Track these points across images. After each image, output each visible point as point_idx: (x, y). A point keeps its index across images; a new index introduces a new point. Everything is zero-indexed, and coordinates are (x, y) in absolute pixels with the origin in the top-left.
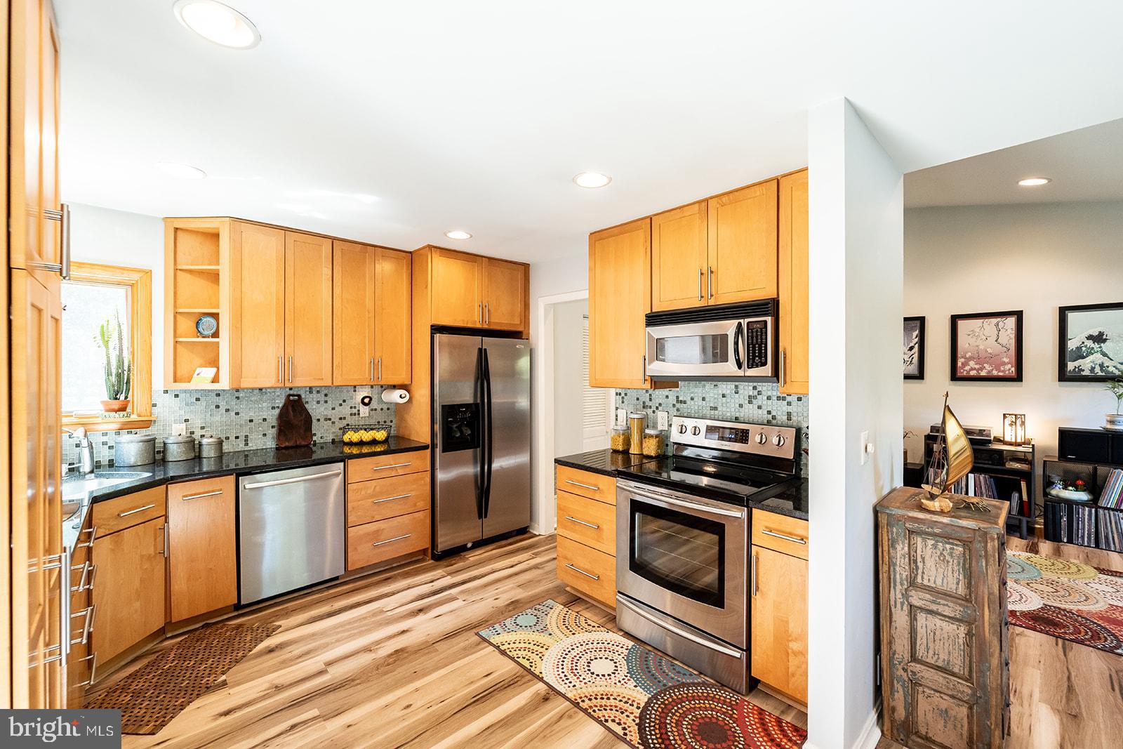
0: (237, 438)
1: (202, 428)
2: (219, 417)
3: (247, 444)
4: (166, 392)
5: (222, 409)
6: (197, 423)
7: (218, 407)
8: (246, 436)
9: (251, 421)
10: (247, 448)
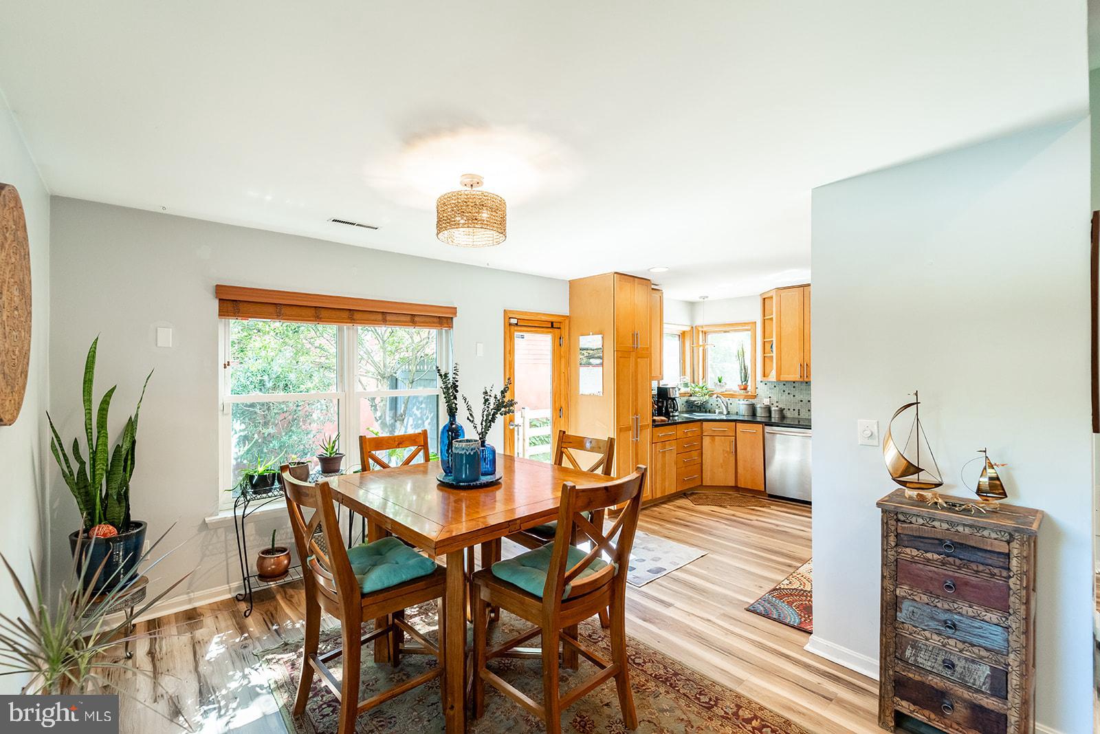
0: (794, 410)
1: (777, 402)
2: (785, 397)
3: (799, 415)
4: (761, 382)
5: (787, 392)
6: (774, 399)
7: (784, 391)
8: (799, 410)
9: (801, 401)
10: (799, 417)
